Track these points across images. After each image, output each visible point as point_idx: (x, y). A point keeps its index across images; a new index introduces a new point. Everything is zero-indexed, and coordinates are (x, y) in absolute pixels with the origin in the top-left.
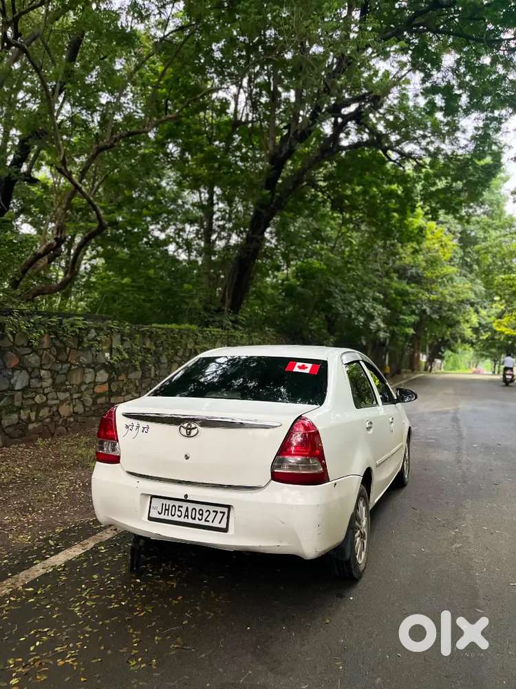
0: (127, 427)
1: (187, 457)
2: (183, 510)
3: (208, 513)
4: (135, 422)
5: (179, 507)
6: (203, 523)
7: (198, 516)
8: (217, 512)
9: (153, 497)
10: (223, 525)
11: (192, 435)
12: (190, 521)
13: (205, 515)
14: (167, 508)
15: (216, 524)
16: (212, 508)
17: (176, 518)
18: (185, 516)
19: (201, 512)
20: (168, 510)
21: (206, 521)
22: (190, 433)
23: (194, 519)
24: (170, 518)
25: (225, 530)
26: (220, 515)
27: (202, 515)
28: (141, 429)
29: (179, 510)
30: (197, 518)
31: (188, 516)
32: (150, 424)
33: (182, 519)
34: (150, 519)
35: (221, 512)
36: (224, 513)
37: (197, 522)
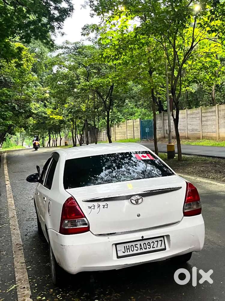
0: (90, 208)
1: (139, 216)
2: (139, 246)
3: (153, 243)
4: (96, 204)
5: (135, 245)
6: (152, 249)
7: (148, 247)
8: (158, 241)
9: (116, 244)
10: (163, 247)
11: (139, 202)
12: (144, 250)
13: (152, 245)
14: (128, 248)
15: (159, 248)
16: (154, 240)
17: (135, 252)
18: (140, 249)
19: (149, 244)
20: (129, 249)
21: (153, 247)
22: (138, 201)
23: (146, 249)
24: (131, 253)
25: (165, 249)
26: (160, 243)
27: (150, 245)
28: (101, 207)
29: (136, 247)
30: (147, 248)
31: (142, 249)
32: (108, 203)
33: (139, 251)
34: (118, 257)
35: (160, 241)
36: (162, 240)
37: (148, 250)
